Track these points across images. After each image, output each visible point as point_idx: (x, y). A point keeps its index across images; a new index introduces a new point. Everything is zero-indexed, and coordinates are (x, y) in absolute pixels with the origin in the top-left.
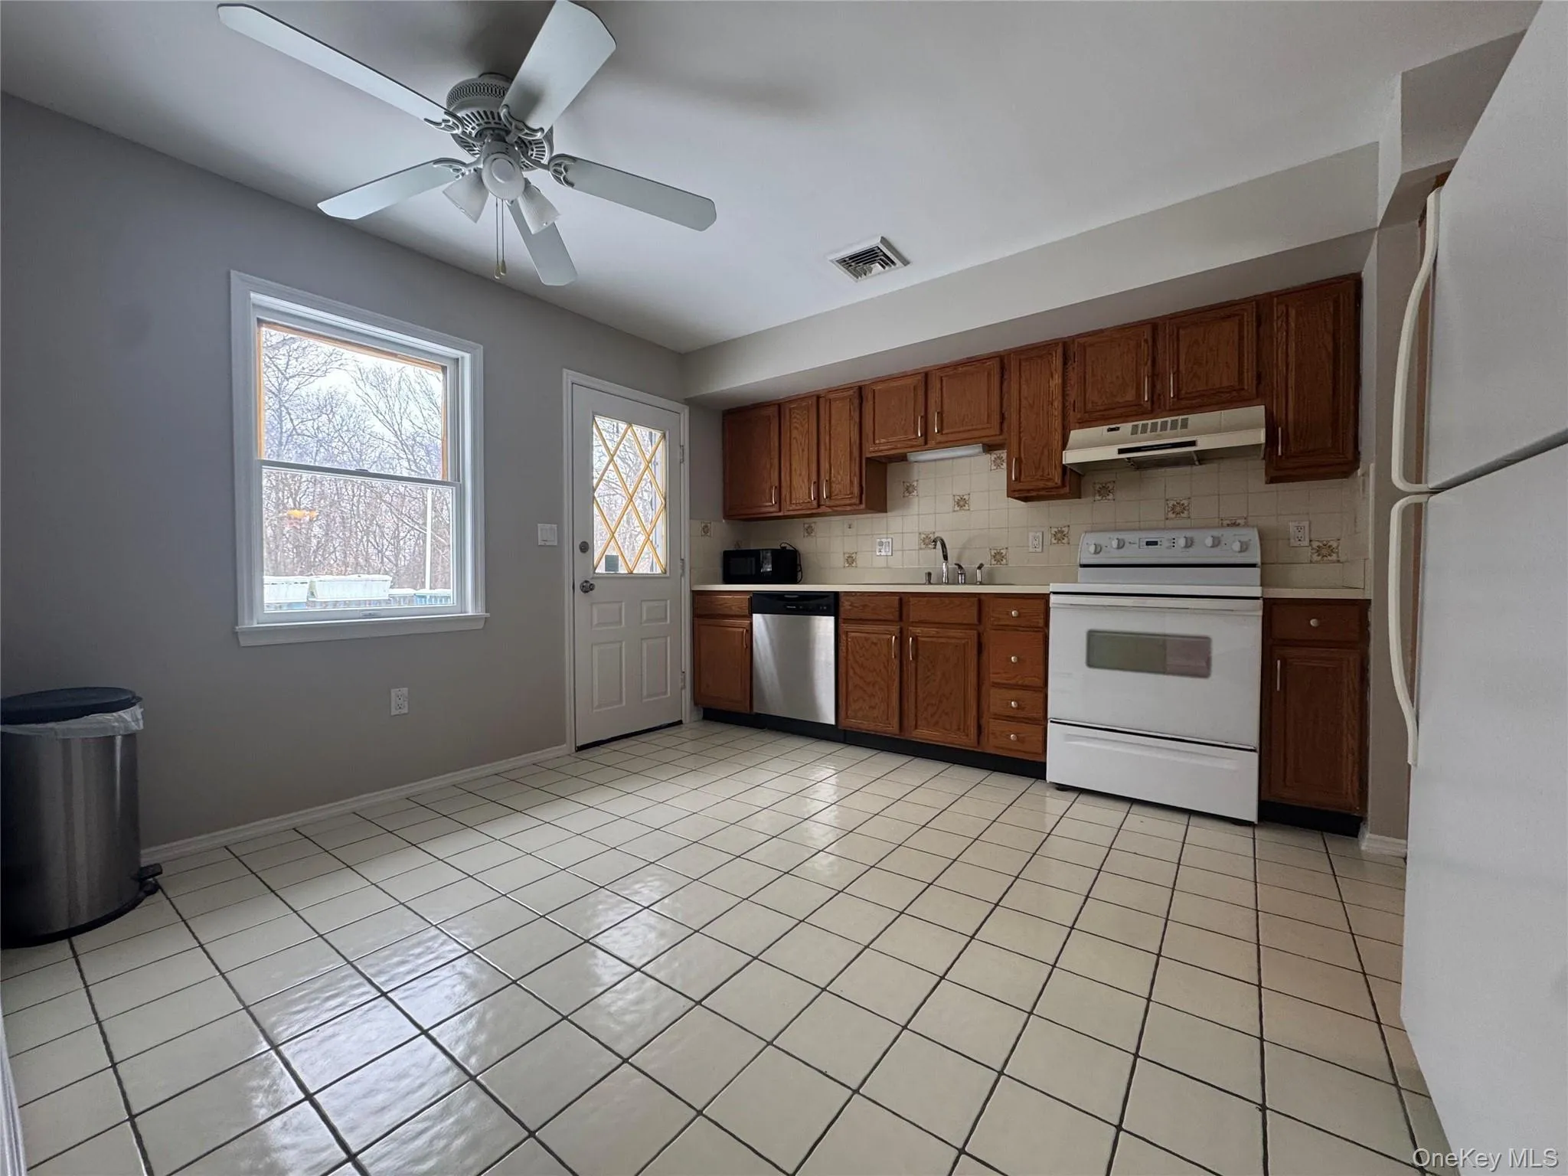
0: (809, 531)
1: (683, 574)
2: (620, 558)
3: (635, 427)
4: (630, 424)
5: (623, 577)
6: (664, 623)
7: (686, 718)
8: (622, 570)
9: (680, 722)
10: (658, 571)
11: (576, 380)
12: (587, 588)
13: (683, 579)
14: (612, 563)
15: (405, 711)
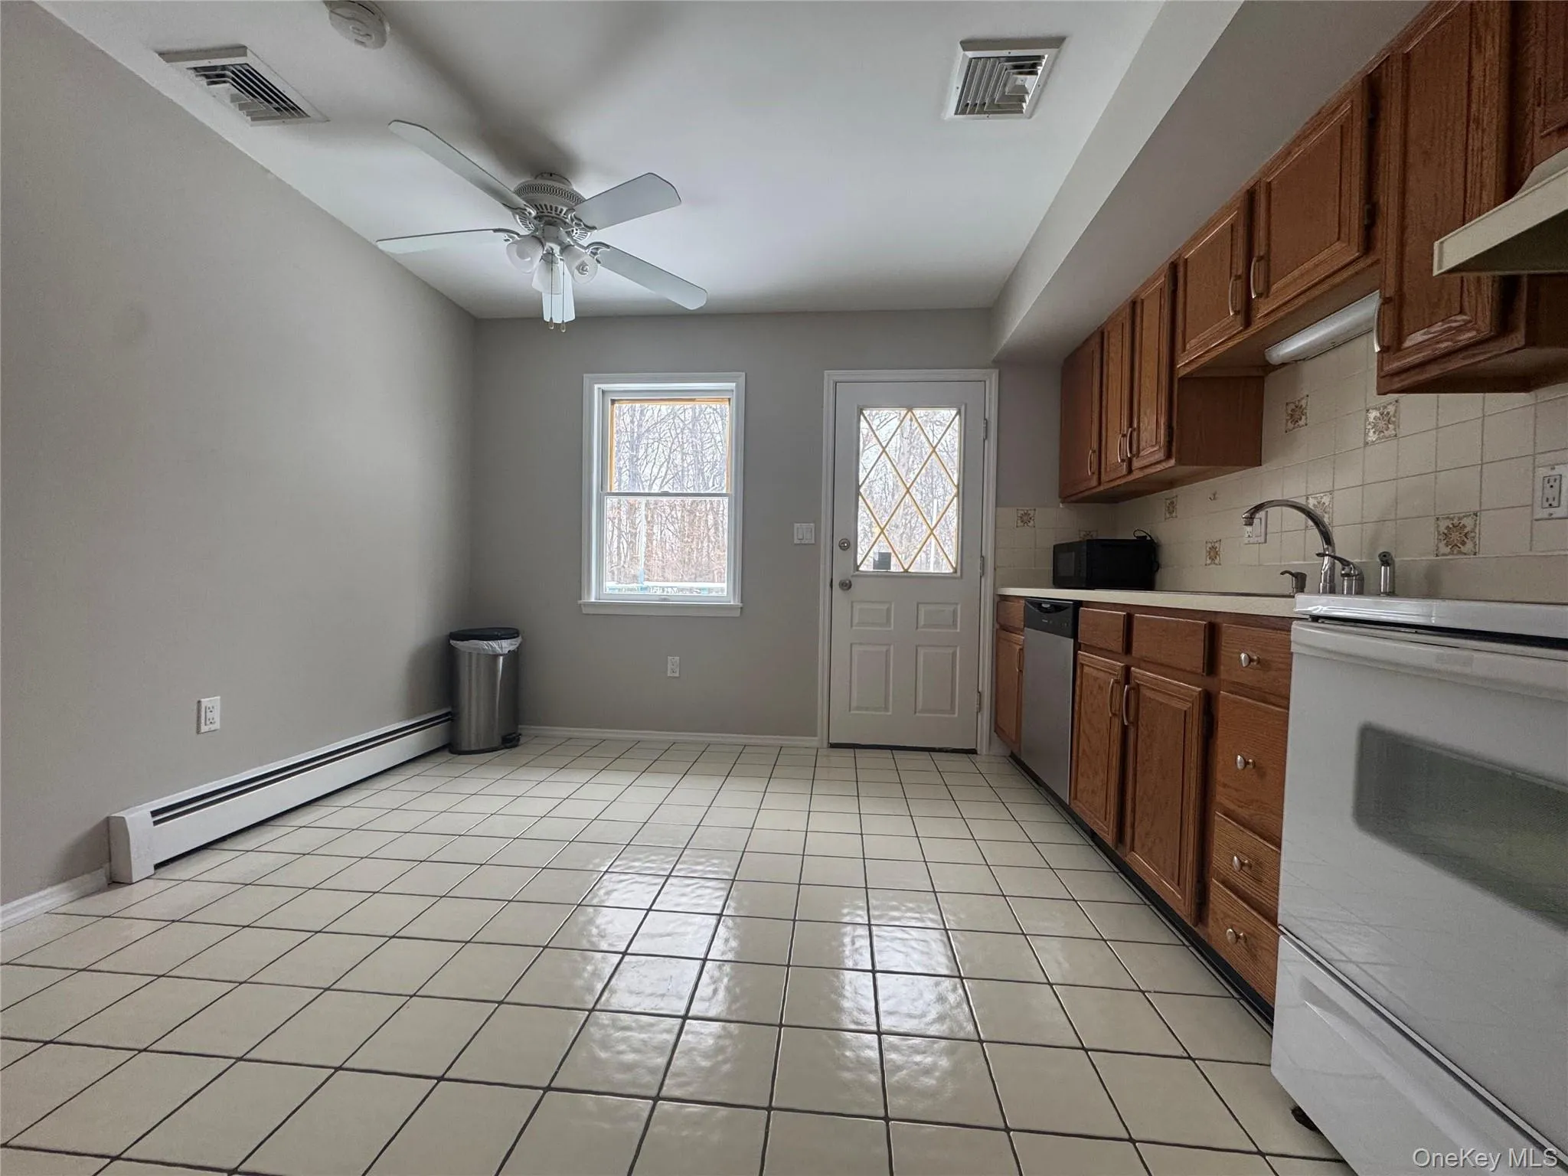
0: (1171, 507)
1: (983, 574)
2: (893, 554)
3: (918, 412)
4: (910, 409)
5: (896, 576)
6: (952, 631)
7: (983, 748)
8: (895, 568)
9: (973, 752)
10: (946, 569)
11: (837, 378)
12: (846, 586)
13: (983, 580)
14: (884, 560)
15: (677, 675)
